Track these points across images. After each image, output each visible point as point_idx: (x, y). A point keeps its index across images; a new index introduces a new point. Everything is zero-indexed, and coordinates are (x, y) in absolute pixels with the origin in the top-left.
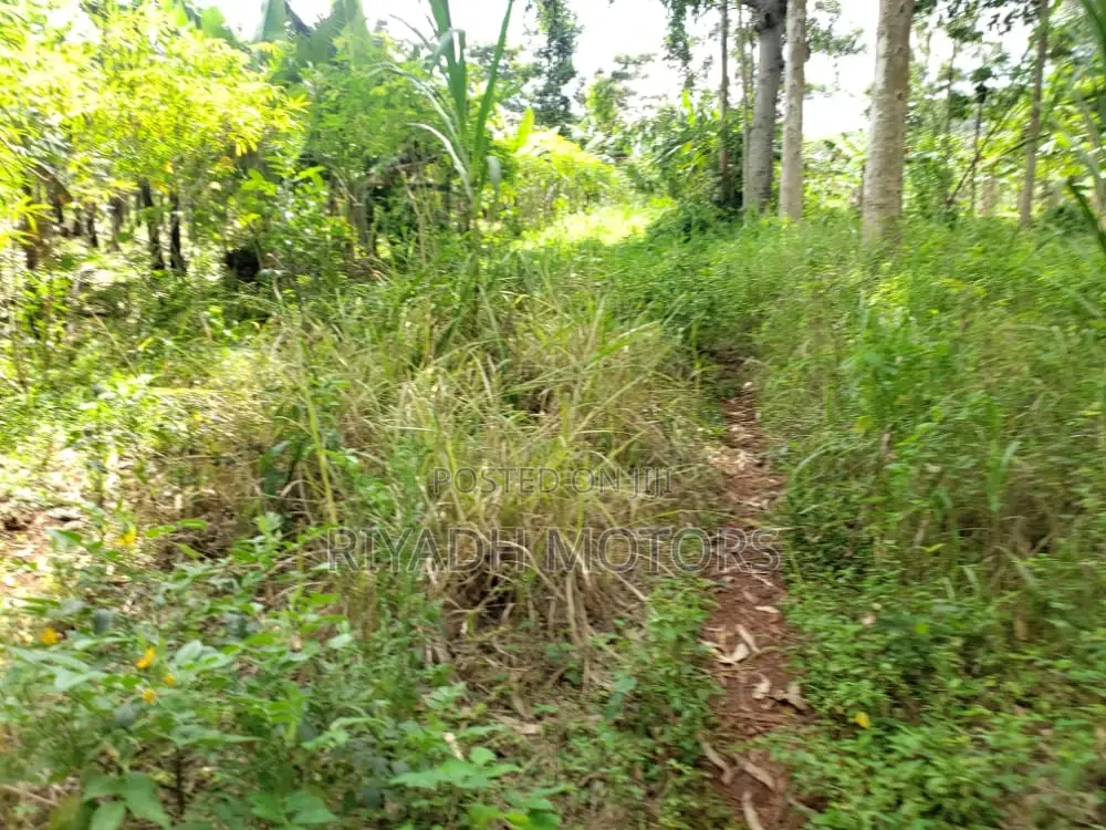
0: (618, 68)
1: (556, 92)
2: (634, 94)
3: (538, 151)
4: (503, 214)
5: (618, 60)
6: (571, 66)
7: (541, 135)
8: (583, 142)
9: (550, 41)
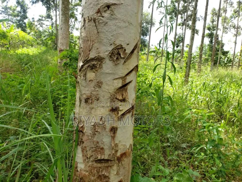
0: (40, 18)
1: (23, 21)
2: (44, 24)
3: (15, 33)
4: (6, 46)
5: (40, 16)
6: (27, 16)
7: (17, 30)
8: (29, 33)
9: (21, 9)
